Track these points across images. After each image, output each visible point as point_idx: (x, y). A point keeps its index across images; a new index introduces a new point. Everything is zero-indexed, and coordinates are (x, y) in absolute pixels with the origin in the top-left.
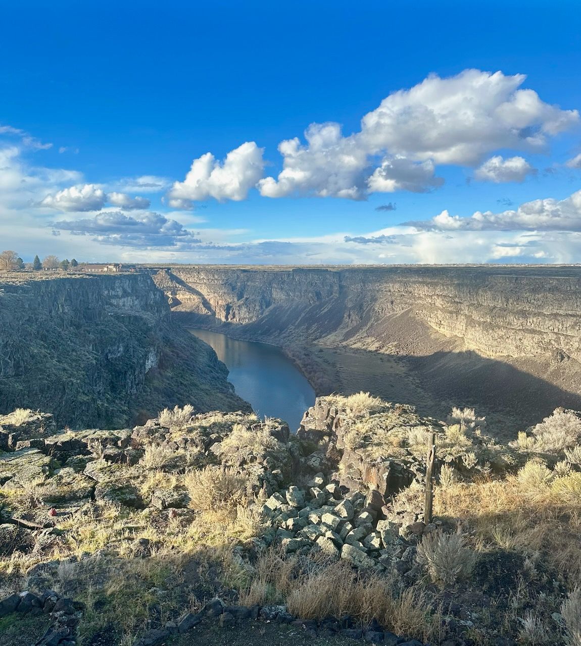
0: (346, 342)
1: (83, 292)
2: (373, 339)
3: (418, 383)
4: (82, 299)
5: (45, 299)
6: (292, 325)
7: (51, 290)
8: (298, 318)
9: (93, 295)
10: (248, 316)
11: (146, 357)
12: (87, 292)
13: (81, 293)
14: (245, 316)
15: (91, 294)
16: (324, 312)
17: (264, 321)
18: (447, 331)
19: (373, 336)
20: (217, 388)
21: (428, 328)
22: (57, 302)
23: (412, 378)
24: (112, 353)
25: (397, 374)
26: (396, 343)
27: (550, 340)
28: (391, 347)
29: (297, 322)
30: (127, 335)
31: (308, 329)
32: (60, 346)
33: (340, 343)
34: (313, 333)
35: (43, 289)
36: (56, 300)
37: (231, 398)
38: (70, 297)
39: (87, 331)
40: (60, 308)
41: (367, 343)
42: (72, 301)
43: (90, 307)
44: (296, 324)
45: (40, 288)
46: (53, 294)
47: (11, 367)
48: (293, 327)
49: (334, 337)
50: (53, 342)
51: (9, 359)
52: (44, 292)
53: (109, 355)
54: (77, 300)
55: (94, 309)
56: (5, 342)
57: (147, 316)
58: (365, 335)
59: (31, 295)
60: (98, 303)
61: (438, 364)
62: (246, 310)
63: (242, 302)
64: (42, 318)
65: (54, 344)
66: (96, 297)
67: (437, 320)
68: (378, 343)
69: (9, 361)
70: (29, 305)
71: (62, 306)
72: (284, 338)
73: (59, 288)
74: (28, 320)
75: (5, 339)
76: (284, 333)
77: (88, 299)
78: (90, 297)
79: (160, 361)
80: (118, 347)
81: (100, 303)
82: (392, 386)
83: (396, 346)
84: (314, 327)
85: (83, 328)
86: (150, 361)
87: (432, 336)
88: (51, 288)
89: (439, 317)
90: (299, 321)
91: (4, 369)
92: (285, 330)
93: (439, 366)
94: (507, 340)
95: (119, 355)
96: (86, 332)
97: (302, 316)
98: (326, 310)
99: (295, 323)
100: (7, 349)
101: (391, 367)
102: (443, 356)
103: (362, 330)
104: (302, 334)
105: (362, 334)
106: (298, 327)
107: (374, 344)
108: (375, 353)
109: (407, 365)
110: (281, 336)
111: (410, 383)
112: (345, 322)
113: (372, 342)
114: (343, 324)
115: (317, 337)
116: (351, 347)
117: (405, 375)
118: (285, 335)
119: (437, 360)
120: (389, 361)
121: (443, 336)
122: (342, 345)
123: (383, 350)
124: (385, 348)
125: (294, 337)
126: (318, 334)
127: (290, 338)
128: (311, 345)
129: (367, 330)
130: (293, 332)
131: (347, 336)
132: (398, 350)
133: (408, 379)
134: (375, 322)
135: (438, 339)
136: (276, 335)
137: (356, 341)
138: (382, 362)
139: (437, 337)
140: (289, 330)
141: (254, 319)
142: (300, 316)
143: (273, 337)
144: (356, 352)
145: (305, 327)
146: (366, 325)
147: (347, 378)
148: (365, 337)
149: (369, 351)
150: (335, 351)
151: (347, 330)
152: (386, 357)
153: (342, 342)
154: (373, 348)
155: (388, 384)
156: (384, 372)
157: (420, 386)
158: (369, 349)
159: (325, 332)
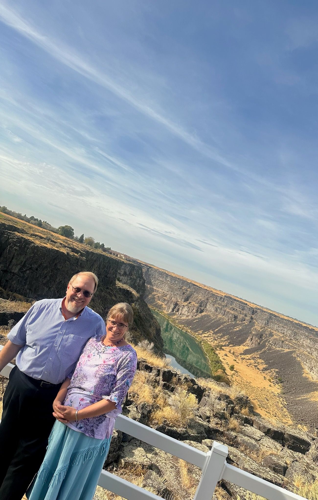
0: (244, 356)
2: (263, 361)
3: (285, 404)
4: (106, 269)
5: (88, 263)
6: (212, 330)
7: (93, 259)
9: (113, 270)
10: (186, 314)
12: (110, 266)
13: (107, 266)
14: (185, 313)
15: (112, 268)
16: (235, 330)
17: (195, 321)
18: (315, 376)
19: (263, 359)
21: (303, 369)
22: (93, 267)
23: (281, 399)
25: (273, 393)
26: (277, 370)
28: (273, 371)
29: (217, 330)
31: (222, 337)
33: (240, 355)
34: (225, 341)
36: (92, 265)
38: (100, 267)
39: (102, 290)
40: (93, 271)
41: (258, 362)
42: (100, 269)
43: (108, 276)
45: (88, 255)
46: (93, 261)
48: (212, 332)
49: (237, 349)
52: (90, 258)
54: (103, 269)
55: (109, 278)
56: (60, 281)
57: (134, 292)
58: (259, 356)
59: (83, 259)
60: (113, 275)
61: (302, 397)
62: (187, 309)
63: (186, 304)
66: (113, 272)
67: (310, 365)
68: (266, 366)
69: (57, 293)
70: (81, 264)
71: (94, 270)
72: (205, 337)
73: (98, 259)
76: (206, 334)
77: (109, 271)
78: (111, 270)
81: (114, 276)
83: (277, 372)
84: (226, 337)
85: (100, 288)
87: (304, 375)
88: (94, 258)
89: (312, 364)
90: (218, 329)
92: (207, 332)
98: (238, 329)
99: (215, 330)
100: (59, 285)
101: (270, 386)
102: (308, 392)
103: (257, 352)
104: (216, 338)
105: (256, 355)
106: (215, 333)
107: (262, 365)
108: (261, 372)
109: (281, 389)
110: (203, 335)
111: (280, 403)
112: (247, 342)
113: (262, 363)
114: (245, 343)
115: (226, 345)
116: (246, 360)
117: (278, 395)
118: (206, 335)
119: (303, 393)
120: (270, 380)
121: (311, 378)
122: (241, 357)
123: (268, 372)
124: (269, 371)
125: (211, 339)
126: (227, 343)
127: (208, 338)
128: (221, 349)
129: (260, 354)
130: (212, 335)
131: (246, 352)
132: (277, 375)
133: (279, 399)
134: (268, 350)
135: (308, 379)
136: (200, 333)
137: (251, 358)
138: (265, 379)
139: (307, 377)
140: (209, 333)
141: (190, 317)
142: (220, 326)
143: (197, 333)
144: (249, 365)
145: (220, 335)
146: (261, 350)
147: (238, 381)
148: (258, 358)
149: (258, 369)
150: (235, 359)
151: (247, 348)
152: (268, 377)
153: (242, 355)
154: (261, 367)
155: (265, 396)
156: (264, 388)
157: (286, 407)
158: (259, 367)
159: (232, 344)
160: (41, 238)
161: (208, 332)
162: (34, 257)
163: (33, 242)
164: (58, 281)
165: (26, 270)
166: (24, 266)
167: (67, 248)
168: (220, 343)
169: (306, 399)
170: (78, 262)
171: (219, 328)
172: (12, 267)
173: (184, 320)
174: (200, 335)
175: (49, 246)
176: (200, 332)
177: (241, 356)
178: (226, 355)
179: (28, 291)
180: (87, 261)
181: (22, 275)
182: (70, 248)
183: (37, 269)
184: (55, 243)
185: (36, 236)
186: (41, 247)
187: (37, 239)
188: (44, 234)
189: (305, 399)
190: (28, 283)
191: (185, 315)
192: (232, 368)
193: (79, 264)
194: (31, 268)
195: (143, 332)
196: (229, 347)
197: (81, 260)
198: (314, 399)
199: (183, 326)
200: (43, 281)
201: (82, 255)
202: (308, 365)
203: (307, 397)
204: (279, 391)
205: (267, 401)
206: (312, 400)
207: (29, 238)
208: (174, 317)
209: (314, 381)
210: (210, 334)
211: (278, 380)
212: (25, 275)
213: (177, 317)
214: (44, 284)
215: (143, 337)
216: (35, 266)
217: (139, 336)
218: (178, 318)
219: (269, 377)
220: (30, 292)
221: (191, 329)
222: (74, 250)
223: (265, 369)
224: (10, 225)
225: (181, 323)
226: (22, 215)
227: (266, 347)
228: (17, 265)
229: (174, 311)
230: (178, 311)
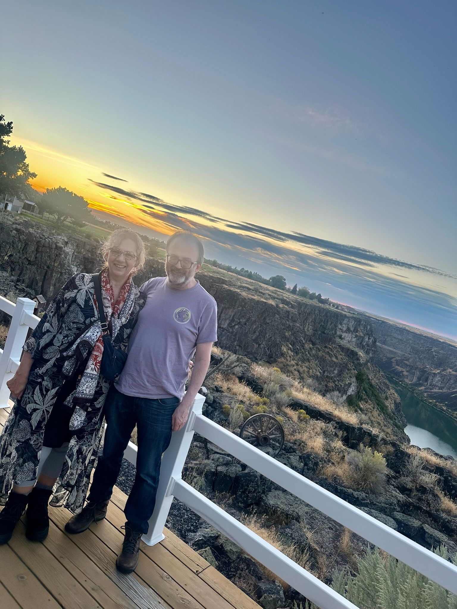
1: (325, 319)
4: (323, 324)
7: (306, 311)
9: (331, 324)
10: (439, 385)
11: (350, 384)
12: (328, 320)
13: (323, 320)
14: (437, 384)
15: (330, 323)
17: (454, 395)
20: (397, 436)
24: (328, 372)
30: (344, 363)
32: (300, 353)
35: (302, 309)
36: (306, 319)
38: (315, 320)
39: (319, 349)
42: (315, 324)
43: (325, 332)
45: (301, 307)
46: (307, 314)
47: (267, 355)
50: (298, 348)
51: (268, 349)
52: (302, 311)
53: (326, 372)
54: (319, 323)
55: (327, 334)
56: (270, 337)
57: (361, 353)
59: (295, 311)
60: (332, 331)
62: (439, 378)
63: (439, 371)
64: (296, 329)
65: (297, 350)
66: (332, 327)
70: (292, 317)
71: (309, 325)
73: (312, 311)
74: (288, 327)
75: (271, 335)
77: (327, 326)
78: (329, 325)
79: (358, 392)
80: (334, 369)
85: (316, 346)
86: (351, 390)
91: (262, 354)
95: (332, 375)
96: (317, 349)
100: (269, 342)
141: (445, 390)
160: (249, 289)
162: (242, 310)
163: (240, 294)
164: (268, 337)
165: (235, 325)
166: (233, 320)
167: (276, 299)
170: (288, 316)
172: (221, 322)
173: (436, 393)
175: (256, 298)
179: (237, 348)
180: (300, 314)
181: (231, 330)
182: (279, 299)
183: (245, 324)
184: (264, 294)
185: (244, 287)
186: (249, 299)
187: (244, 291)
188: (252, 285)
190: (237, 339)
191: (437, 386)
193: (290, 317)
194: (239, 323)
195: (376, 404)
197: (292, 313)
199: (434, 401)
200: (252, 337)
201: (293, 307)
207: (236, 290)
208: (420, 389)
212: (234, 330)
213: (426, 389)
214: (254, 340)
215: (376, 411)
216: (243, 321)
217: (371, 409)
220: (240, 349)
221: (446, 405)
222: (284, 301)
224: (218, 278)
225: (431, 397)
226: (232, 268)
228: (226, 320)
229: (420, 380)
230: (426, 380)
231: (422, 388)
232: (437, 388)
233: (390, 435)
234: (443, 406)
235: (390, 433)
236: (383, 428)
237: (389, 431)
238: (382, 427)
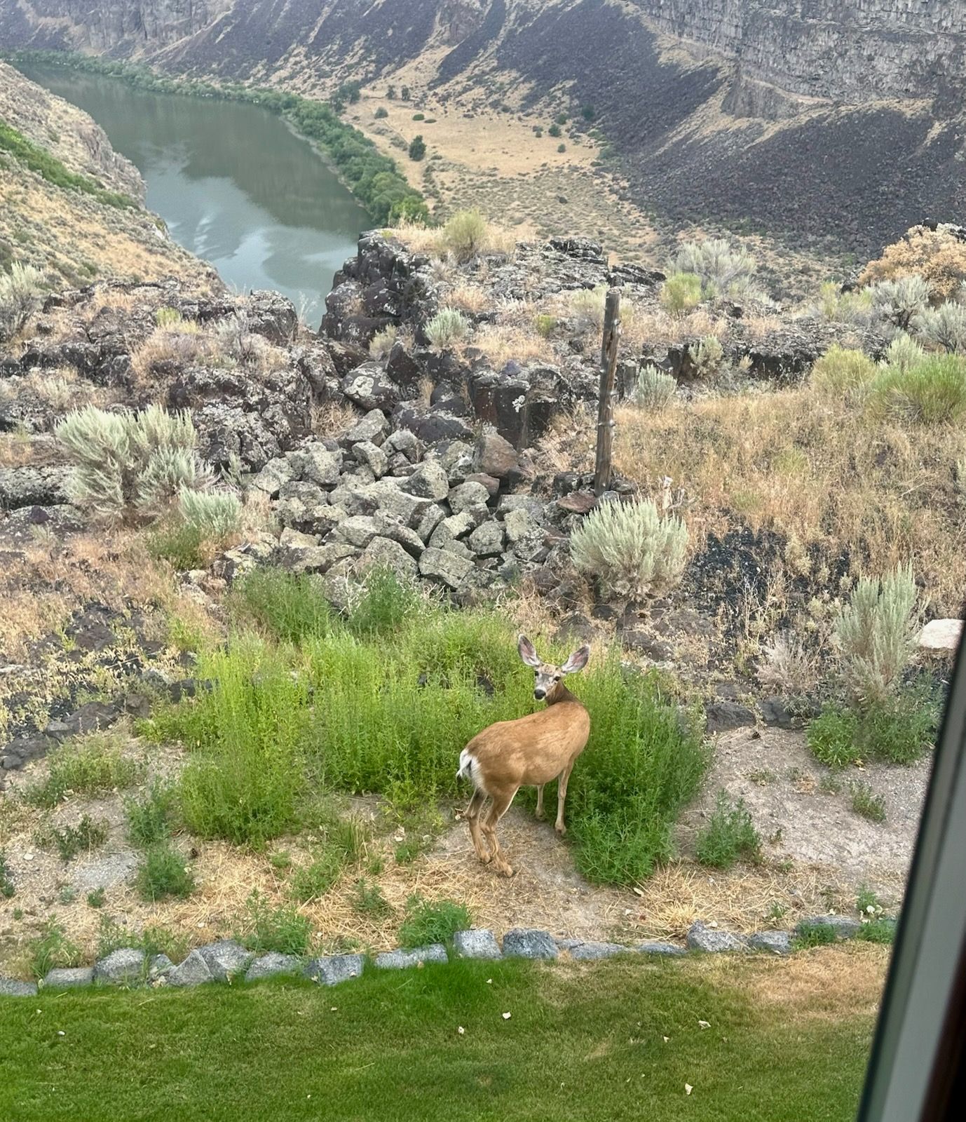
0: (447, 86)
2: (514, 74)
3: (624, 188)
6: (302, 42)
8: (314, 22)
10: (175, 23)
17: (222, 36)
18: (698, 44)
19: (514, 65)
20: (123, 230)
21: (653, 37)
23: (610, 176)
25: (576, 169)
26: (572, 83)
27: (940, 56)
28: (559, 94)
29: (313, 34)
31: (344, 51)
33: (431, 89)
34: (358, 63)
37: (163, 254)
41: (498, 85)
44: (311, 40)
48: (302, 50)
49: (413, 73)
58: (495, 64)
61: (674, 136)
68: (528, 85)
72: (281, 82)
76: (281, 68)
82: (563, 201)
83: (572, 92)
84: (358, 47)
87: (663, 59)
90: (317, 29)
92: (282, 59)
93: (675, 139)
94: (839, 61)
97: (325, 15)
99: (307, 36)
101: (562, 149)
102: (687, 111)
103: (485, 49)
104: (327, 68)
105: (484, 61)
106: (316, 48)
107: (516, 89)
108: (521, 114)
109: (600, 142)
110: (274, 78)
111: (607, 189)
112: (438, 28)
113: (511, 83)
114: (434, 35)
115: (370, 75)
116: (458, 99)
117: (593, 169)
118: (283, 73)
119: (672, 124)
120: (554, 133)
121: (689, 59)
122: (435, 94)
123: (540, 105)
124: (546, 99)
125: (309, 77)
126: (372, 68)
127: (297, 81)
128: (355, 98)
129: (498, 50)
130: (305, 63)
131: (448, 69)
132: (576, 102)
133: (601, 180)
134: (520, 25)
135: (677, 65)
136: (259, 76)
137: (470, 83)
138: (539, 136)
139: (675, 62)
140: (292, 60)
141: (195, 32)
142: (319, 14)
143: (251, 80)
144: (472, 113)
145: (335, 47)
146: (495, 35)
147: (452, 186)
148: (494, 69)
149: (506, 110)
150: (419, 112)
151: (446, 51)
152: (547, 123)
153: (434, 87)
154: (514, 99)
155: (554, 195)
156: (544, 165)
157: (629, 195)
158: (505, 102)
159: (389, 61)
161: (286, 60)
168: (347, 79)
169: (687, 138)
171: (320, 21)
173: (178, 51)
174: (263, 85)
176: (259, 71)
177: (436, 91)
178: (382, 114)
189: (682, 140)
191: (172, 28)
192: (417, 151)
195: (27, 172)
196: (383, 80)
198: (711, 128)
199: (184, 76)
202: (666, 14)
203: (689, 131)
204: (596, 151)
205: (563, 207)
206: (705, 133)
208: (134, 59)
209: (701, 63)
210: (296, 63)
211: (582, 119)
213: (147, 52)
215: (35, 189)
217: (20, 193)
218: (154, 54)
219: (549, 121)
221: (220, 73)
223: (531, 99)
225: (174, 67)
227: (509, 15)
229: (123, 31)
230: (138, 23)
231: (138, 55)
232: (174, 34)
233: (104, 237)
234: (211, 79)
235: (103, 232)
236: (77, 229)
237: (97, 228)
238: (72, 227)
